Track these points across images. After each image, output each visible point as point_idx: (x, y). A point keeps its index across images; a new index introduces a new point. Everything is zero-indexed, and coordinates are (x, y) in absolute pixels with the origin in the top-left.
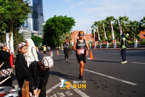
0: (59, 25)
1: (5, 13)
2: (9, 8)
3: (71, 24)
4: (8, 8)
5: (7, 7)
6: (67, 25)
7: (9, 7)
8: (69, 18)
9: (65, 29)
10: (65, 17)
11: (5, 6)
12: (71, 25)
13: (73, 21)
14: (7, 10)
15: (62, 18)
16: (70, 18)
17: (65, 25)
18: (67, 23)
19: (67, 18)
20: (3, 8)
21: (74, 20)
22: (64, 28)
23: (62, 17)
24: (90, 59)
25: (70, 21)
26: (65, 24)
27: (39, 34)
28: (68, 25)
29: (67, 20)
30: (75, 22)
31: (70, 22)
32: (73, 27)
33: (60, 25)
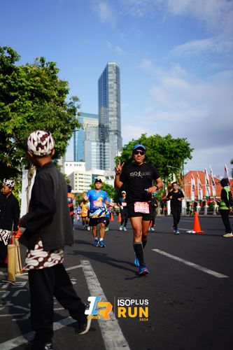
0: (152, 158)
1: (22, 128)
2: (32, 117)
3: (181, 154)
4: (29, 116)
5: (27, 115)
6: (170, 158)
7: (32, 114)
8: (176, 140)
9: (165, 166)
10: (166, 138)
11: (24, 113)
12: (181, 157)
13: (186, 147)
14: (28, 121)
15: (161, 141)
16: (179, 141)
17: (166, 157)
18: (171, 152)
19: (171, 141)
20: (19, 118)
21: (188, 144)
22: (163, 163)
23: (160, 137)
24: (194, 232)
25: (178, 147)
26: (167, 154)
27: (107, 178)
28: (175, 156)
29: (172, 146)
30: (191, 150)
31: (178, 150)
32: (185, 161)
33: (154, 156)
